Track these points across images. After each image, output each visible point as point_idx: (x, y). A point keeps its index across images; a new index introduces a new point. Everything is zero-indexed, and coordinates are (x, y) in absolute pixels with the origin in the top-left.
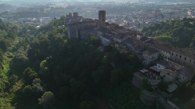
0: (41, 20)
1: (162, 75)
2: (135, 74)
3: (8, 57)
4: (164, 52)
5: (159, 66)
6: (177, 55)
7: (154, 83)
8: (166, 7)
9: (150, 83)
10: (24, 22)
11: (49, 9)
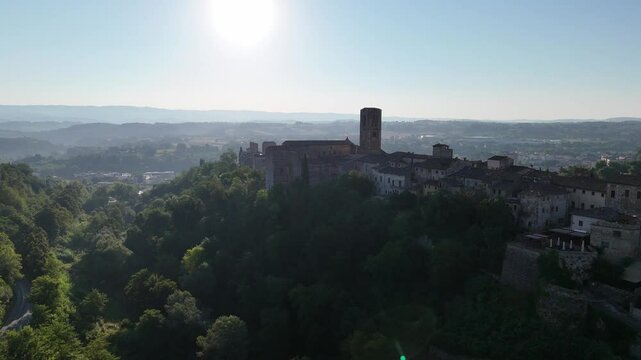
0: (148, 178)
1: (595, 242)
2: (510, 246)
3: (59, 258)
4: (584, 192)
5: (581, 223)
6: (627, 192)
7: (577, 261)
8: (531, 149)
9: (564, 263)
10: (95, 180)
11: (172, 150)
